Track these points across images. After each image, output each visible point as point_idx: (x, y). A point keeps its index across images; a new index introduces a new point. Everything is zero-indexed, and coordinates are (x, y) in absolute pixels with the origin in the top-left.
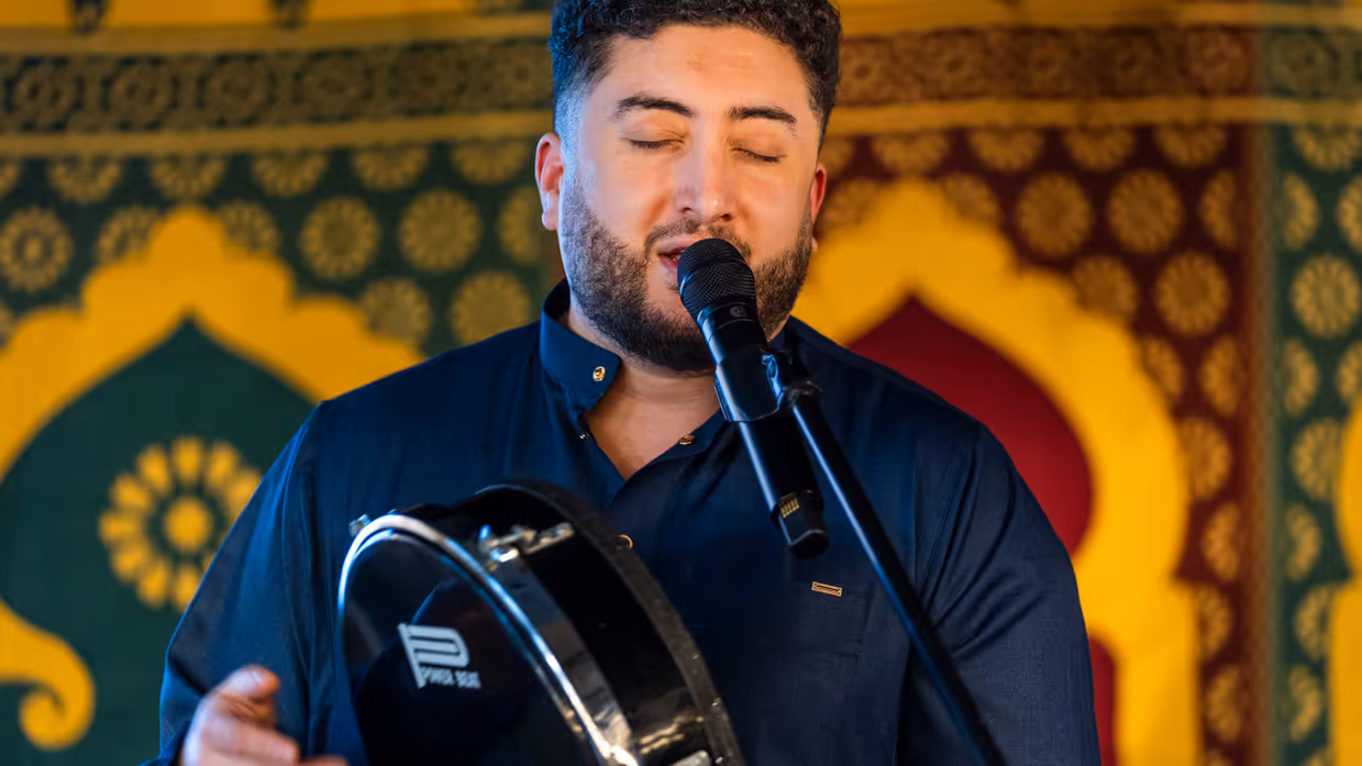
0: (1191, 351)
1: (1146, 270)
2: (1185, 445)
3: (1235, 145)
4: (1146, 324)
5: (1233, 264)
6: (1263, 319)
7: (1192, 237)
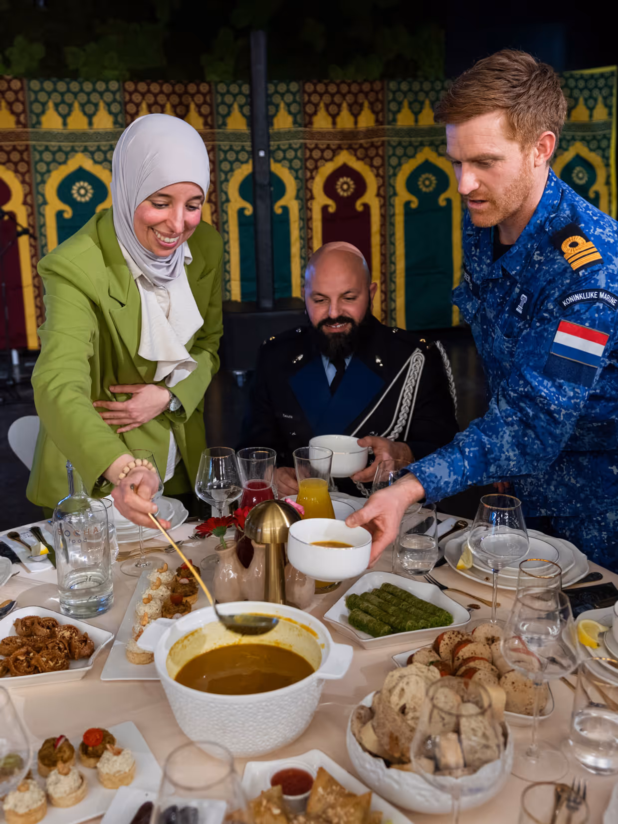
0: (23, 175)
1: (16, 164)
2: (23, 187)
3: (27, 148)
4: (16, 171)
5: (28, 163)
6: (33, 171)
7: (22, 160)
